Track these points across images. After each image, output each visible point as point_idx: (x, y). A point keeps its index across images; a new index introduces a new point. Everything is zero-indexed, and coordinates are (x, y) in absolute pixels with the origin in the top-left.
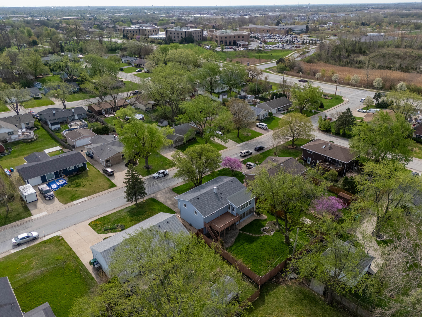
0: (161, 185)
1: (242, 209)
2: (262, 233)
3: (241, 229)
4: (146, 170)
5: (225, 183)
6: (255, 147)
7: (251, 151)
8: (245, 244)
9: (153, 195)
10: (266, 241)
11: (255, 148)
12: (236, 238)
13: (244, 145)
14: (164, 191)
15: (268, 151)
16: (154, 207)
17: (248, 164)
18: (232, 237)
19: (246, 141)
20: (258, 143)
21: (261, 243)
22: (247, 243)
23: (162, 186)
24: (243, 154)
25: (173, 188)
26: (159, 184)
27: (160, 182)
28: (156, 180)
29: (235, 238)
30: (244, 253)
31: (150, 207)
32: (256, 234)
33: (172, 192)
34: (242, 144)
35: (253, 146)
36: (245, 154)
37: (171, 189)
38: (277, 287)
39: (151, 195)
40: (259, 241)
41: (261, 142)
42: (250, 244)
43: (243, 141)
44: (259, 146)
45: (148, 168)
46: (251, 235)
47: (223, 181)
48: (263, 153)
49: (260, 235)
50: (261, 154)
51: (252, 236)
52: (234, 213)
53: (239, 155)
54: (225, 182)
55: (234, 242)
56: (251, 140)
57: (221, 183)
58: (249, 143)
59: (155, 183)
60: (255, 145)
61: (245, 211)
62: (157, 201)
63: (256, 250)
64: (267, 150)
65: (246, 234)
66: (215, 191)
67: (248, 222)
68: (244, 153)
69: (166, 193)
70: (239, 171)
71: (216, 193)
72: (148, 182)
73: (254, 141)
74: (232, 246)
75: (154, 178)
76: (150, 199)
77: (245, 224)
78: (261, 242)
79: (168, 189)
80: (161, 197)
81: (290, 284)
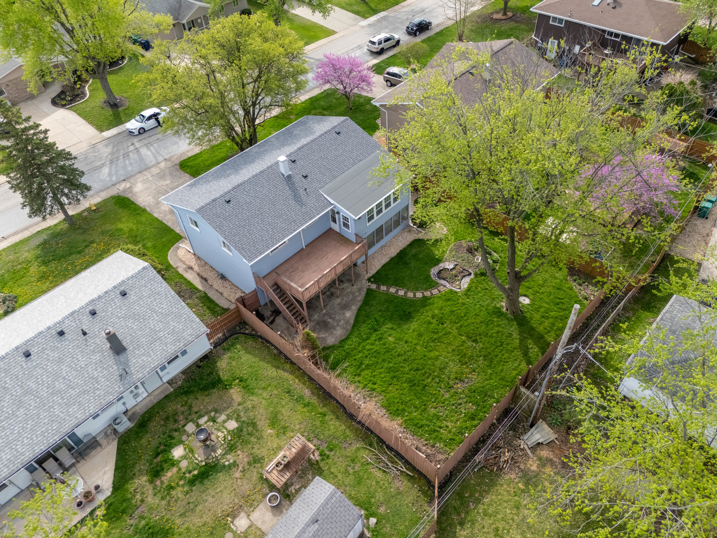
0: (149, 153)
1: (371, 218)
2: (435, 285)
3: (373, 277)
4: (109, 112)
5: (315, 139)
6: (407, 24)
7: (397, 36)
8: (384, 328)
9: (122, 186)
10: (448, 309)
11: (408, 28)
12: (359, 310)
13: (379, 21)
14: (155, 171)
15: (440, 33)
16: (120, 226)
17: (388, 74)
18: (345, 307)
19: (384, 10)
20: (414, 13)
21: (434, 321)
22: (389, 325)
23: (151, 156)
24: (377, 46)
25: (182, 159)
26: (144, 151)
27: (147, 146)
28: (135, 140)
29: (355, 308)
30: (384, 360)
31: (108, 227)
32: (417, 290)
33: (178, 173)
34: (373, 19)
35: (402, 22)
36: (381, 46)
37: (177, 162)
38: (492, 484)
39: (117, 186)
40: (426, 314)
41: (422, 11)
42: (399, 325)
43: (375, 12)
44: (417, 20)
45: (114, 105)
46: (401, 293)
47: (312, 133)
48: (429, 39)
49: (427, 294)
50: (423, 41)
51: (404, 300)
52: (350, 233)
53: (365, 49)
54: (318, 134)
55: (352, 321)
56: (396, 7)
57: (304, 141)
58: (392, 15)
59: (132, 148)
60: (407, 19)
61: (383, 223)
62: (133, 203)
63: (418, 348)
64: (438, 30)
65: (387, 293)
66: (284, 170)
67: (393, 252)
68: (380, 43)
69: (161, 176)
70: (365, 94)
71: (289, 177)
72: (114, 147)
73: (404, 10)
74: (347, 338)
75: (131, 133)
76: (113, 197)
77: (385, 260)
78: (433, 318)
79: (169, 164)
80: (147, 189)
81: (534, 468)
